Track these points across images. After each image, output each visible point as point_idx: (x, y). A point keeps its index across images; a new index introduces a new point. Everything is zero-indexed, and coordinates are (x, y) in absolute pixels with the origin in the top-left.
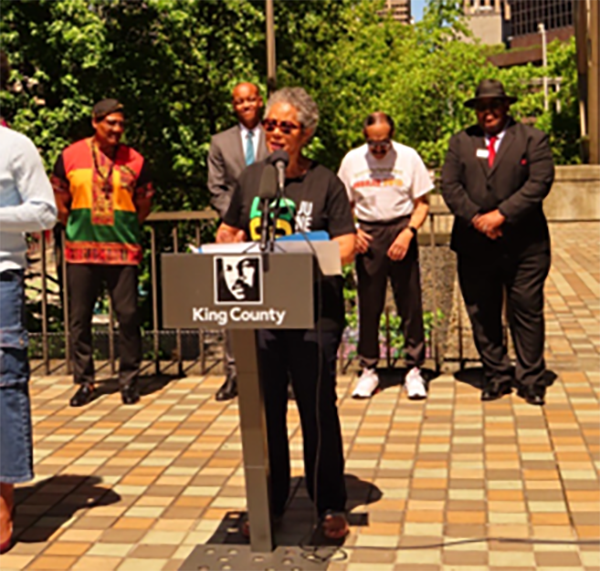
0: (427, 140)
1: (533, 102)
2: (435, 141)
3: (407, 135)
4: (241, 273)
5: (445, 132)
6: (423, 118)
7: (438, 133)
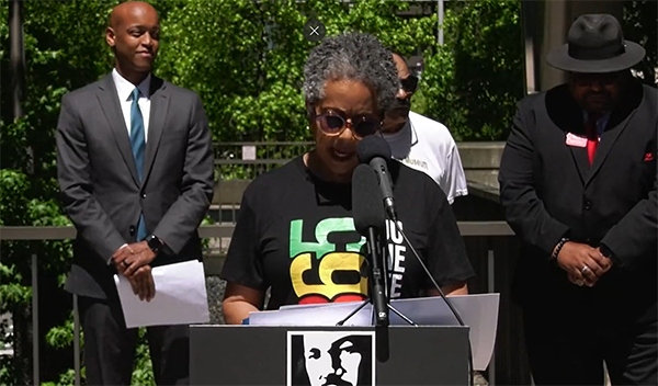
0: (243, 95)
1: (420, 30)
2: (256, 95)
3: (209, 84)
4: (336, 363)
5: (273, 80)
6: (235, 54)
7: (261, 82)
